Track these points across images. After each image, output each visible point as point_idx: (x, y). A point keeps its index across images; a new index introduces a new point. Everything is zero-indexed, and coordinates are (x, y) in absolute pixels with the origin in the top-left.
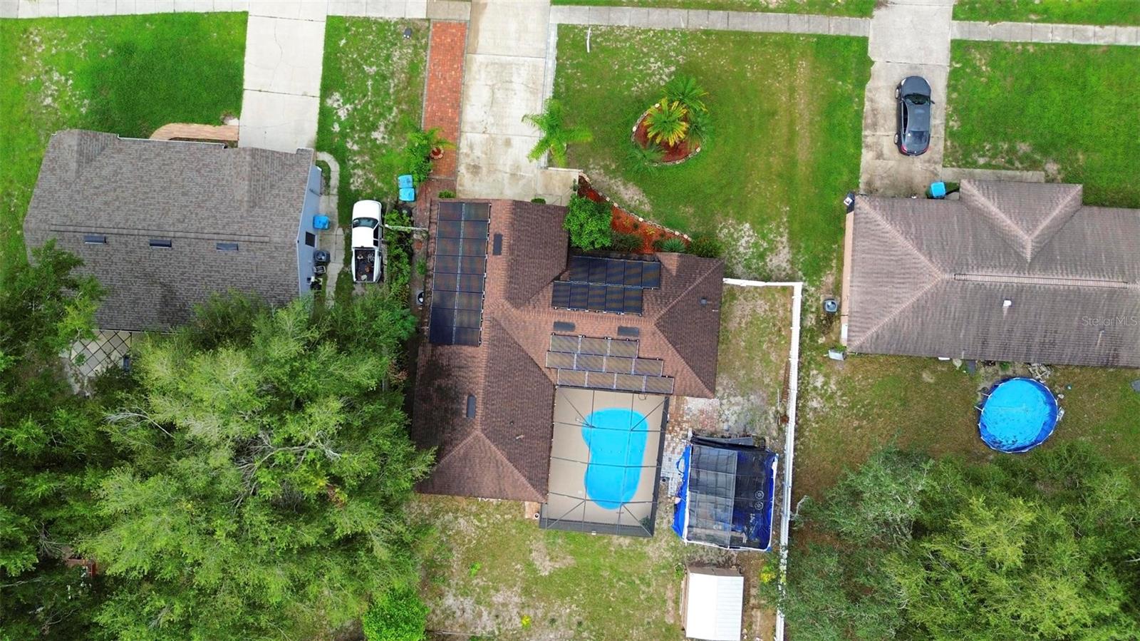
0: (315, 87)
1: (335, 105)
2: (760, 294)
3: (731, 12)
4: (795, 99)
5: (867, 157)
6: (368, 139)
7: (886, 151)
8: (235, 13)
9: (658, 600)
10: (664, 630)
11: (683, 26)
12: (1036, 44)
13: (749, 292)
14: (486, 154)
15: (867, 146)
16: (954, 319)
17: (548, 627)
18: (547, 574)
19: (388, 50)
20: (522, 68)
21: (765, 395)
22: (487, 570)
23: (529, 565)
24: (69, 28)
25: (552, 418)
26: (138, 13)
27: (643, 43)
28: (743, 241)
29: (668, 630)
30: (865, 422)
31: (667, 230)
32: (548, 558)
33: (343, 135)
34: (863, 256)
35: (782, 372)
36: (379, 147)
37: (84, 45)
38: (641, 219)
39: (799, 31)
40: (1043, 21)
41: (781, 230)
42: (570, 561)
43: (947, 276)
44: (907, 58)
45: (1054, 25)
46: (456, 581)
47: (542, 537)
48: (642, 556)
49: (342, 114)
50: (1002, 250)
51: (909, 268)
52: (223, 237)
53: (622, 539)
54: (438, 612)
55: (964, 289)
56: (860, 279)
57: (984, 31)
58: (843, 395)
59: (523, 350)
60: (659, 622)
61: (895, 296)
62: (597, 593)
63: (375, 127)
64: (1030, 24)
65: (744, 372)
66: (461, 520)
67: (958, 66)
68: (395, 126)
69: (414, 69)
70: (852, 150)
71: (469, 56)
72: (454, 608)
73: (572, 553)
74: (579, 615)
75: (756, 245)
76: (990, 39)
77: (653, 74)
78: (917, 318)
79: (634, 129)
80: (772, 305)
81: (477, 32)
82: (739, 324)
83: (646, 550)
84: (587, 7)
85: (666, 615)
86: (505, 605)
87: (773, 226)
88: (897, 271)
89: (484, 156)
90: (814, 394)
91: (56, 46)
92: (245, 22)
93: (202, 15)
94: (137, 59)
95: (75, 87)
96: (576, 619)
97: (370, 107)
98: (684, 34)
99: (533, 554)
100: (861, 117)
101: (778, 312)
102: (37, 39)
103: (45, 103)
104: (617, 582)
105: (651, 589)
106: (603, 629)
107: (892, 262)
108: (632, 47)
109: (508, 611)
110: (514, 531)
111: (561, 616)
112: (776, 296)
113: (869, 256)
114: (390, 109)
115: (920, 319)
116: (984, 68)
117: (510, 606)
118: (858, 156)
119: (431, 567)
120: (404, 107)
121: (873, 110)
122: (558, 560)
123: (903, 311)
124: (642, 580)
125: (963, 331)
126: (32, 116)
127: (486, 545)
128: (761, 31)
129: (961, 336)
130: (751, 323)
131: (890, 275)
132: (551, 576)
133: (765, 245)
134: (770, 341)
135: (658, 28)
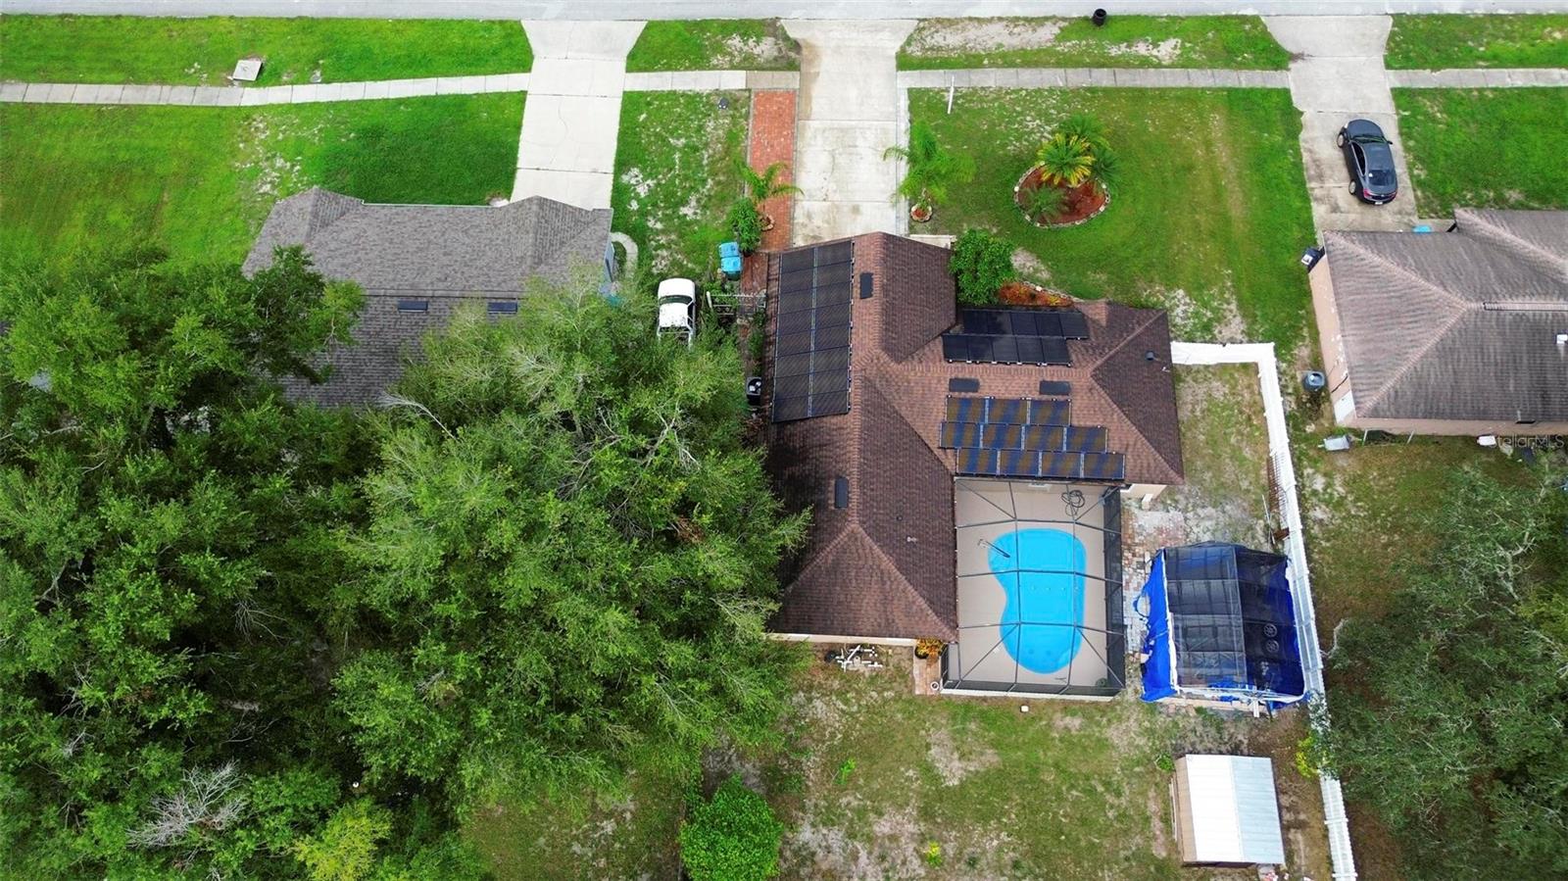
0: (609, 163)
1: (633, 182)
2: (1214, 374)
3: (1117, 70)
4: (1213, 152)
5: (1319, 212)
6: (676, 215)
7: (1342, 203)
8: (511, 93)
9: (1136, 817)
10: (1152, 869)
11: (1061, 84)
12: (1495, 90)
13: (1198, 371)
14: (828, 223)
15: (1316, 199)
16: (1496, 365)
17: (965, 873)
18: (956, 783)
19: (700, 120)
20: (868, 132)
21: (1245, 504)
22: (861, 781)
23: (928, 771)
24: (303, 113)
25: (953, 520)
26: (392, 97)
27: (1015, 102)
28: (1179, 311)
29: (1159, 869)
30: (1397, 537)
31: (1075, 299)
32: (956, 755)
33: (643, 214)
34: (1352, 297)
35: (1264, 472)
36: (689, 224)
37: (320, 130)
38: (1039, 289)
39: (1203, 85)
40: (1496, 67)
41: (1226, 296)
42: (991, 757)
43: (1474, 305)
44: (1343, 107)
45: (1511, 70)
46: (814, 800)
47: (944, 722)
48: (1103, 744)
49: (642, 191)
50: (1535, 278)
51: (1419, 303)
52: (497, 294)
53: (1068, 720)
54: (788, 854)
55: (1500, 322)
56: (1354, 326)
57: (1425, 78)
58: (1357, 499)
59: (907, 424)
60: (1143, 857)
61: (1409, 338)
62: (1038, 812)
63: (684, 202)
64: (1480, 70)
65: (1210, 474)
66: (818, 703)
67: (1406, 113)
68: (710, 200)
69: (732, 139)
70: (1298, 204)
71: (801, 123)
72: (813, 846)
73: (994, 744)
74: (1014, 850)
75: (1196, 314)
76: (1437, 86)
77: (1032, 132)
78: (1446, 364)
79: (1017, 189)
80: (1234, 387)
81: (809, 98)
82: (1193, 411)
83: (1108, 735)
84: (941, 71)
85: (1153, 843)
86: (893, 838)
87: (1215, 290)
88: (1403, 309)
89: (826, 225)
90: (1314, 500)
91: (284, 132)
92: (523, 101)
93: (470, 96)
94: (386, 142)
95: (302, 173)
96: (1009, 856)
97: (677, 182)
98: (1063, 92)
99: (932, 752)
100: (1302, 169)
101: (1242, 396)
102: (261, 126)
103: (261, 191)
104: (1068, 790)
105: (1123, 801)
106: (1055, 871)
107: (1393, 300)
108: (1002, 107)
109: (899, 847)
110: (899, 716)
111: (984, 852)
112: (1236, 375)
113: (1359, 297)
114: (704, 181)
115: (1450, 367)
116: (1439, 115)
117: (903, 840)
118: (1309, 209)
119: (773, 780)
120: (722, 178)
121: (1314, 161)
122: (973, 757)
123: (1425, 356)
124: (1107, 784)
125: (1512, 381)
126: (242, 204)
127: (858, 741)
128: (1157, 86)
129: (1511, 388)
130: (1209, 410)
131: (1395, 314)
132: (962, 785)
133: (1209, 314)
134: (1240, 433)
135: (1030, 88)
